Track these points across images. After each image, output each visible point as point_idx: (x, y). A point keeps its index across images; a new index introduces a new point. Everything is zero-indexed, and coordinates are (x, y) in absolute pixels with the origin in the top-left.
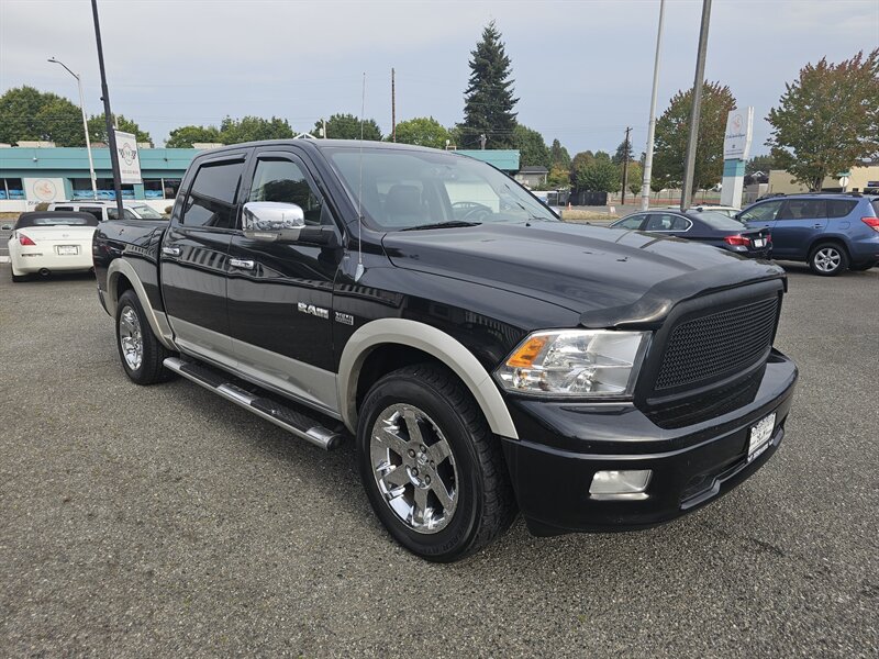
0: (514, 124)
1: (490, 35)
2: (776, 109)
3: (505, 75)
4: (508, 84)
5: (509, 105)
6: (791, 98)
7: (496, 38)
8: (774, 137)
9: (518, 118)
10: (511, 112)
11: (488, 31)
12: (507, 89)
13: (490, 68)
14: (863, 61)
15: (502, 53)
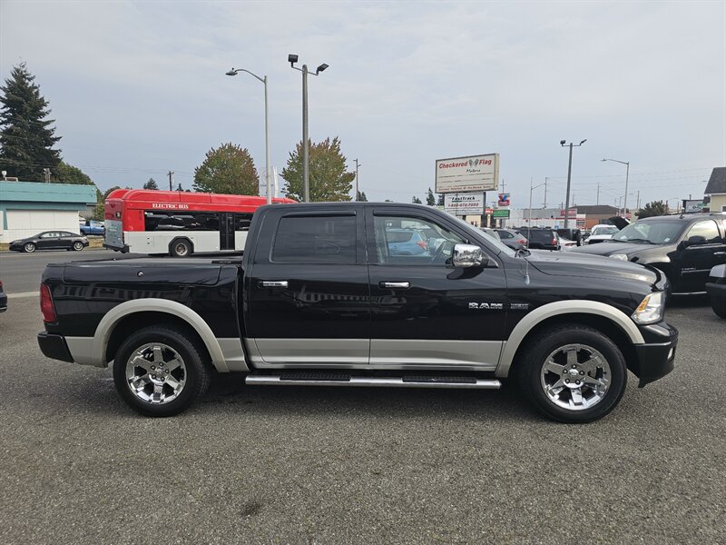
0: (59, 161)
1: (20, 76)
2: (286, 168)
3: (43, 114)
4: (48, 123)
5: (51, 142)
6: (294, 162)
7: (30, 79)
8: (286, 188)
9: (61, 155)
10: (53, 148)
11: (18, 71)
12: (47, 128)
13: (26, 105)
14: (330, 144)
15: (37, 93)
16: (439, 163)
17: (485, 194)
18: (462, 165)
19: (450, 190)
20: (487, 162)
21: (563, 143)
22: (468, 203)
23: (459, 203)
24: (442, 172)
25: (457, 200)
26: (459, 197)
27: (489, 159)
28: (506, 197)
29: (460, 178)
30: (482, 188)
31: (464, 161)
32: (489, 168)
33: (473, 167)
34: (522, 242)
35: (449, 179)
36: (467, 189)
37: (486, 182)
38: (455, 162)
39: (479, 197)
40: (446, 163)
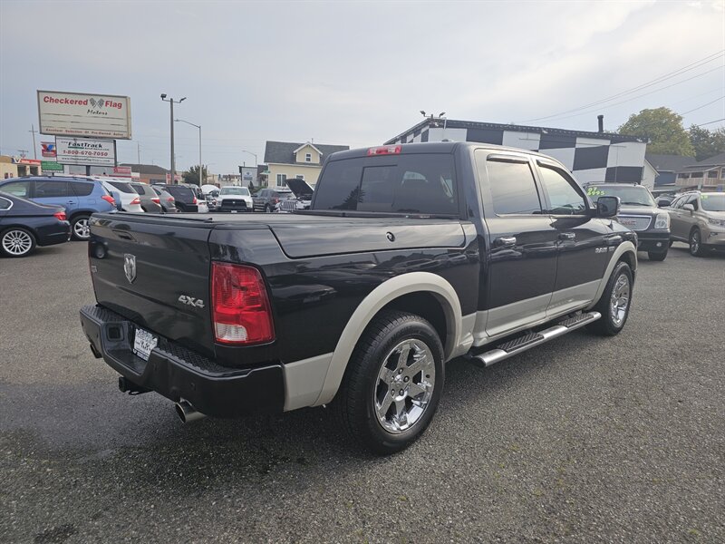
16: (42, 96)
17: (115, 141)
18: (80, 102)
19: (64, 132)
20: (115, 105)
21: (163, 96)
22: (93, 151)
23: (80, 150)
24: (49, 107)
25: (76, 146)
26: (78, 142)
27: (119, 102)
28: (51, 146)
29: (77, 119)
30: (112, 135)
31: (83, 99)
32: (120, 113)
33: (97, 108)
34: (171, 200)
35: (61, 118)
36: (90, 134)
37: (116, 128)
38: (70, 98)
39: (108, 146)
40: (55, 97)
